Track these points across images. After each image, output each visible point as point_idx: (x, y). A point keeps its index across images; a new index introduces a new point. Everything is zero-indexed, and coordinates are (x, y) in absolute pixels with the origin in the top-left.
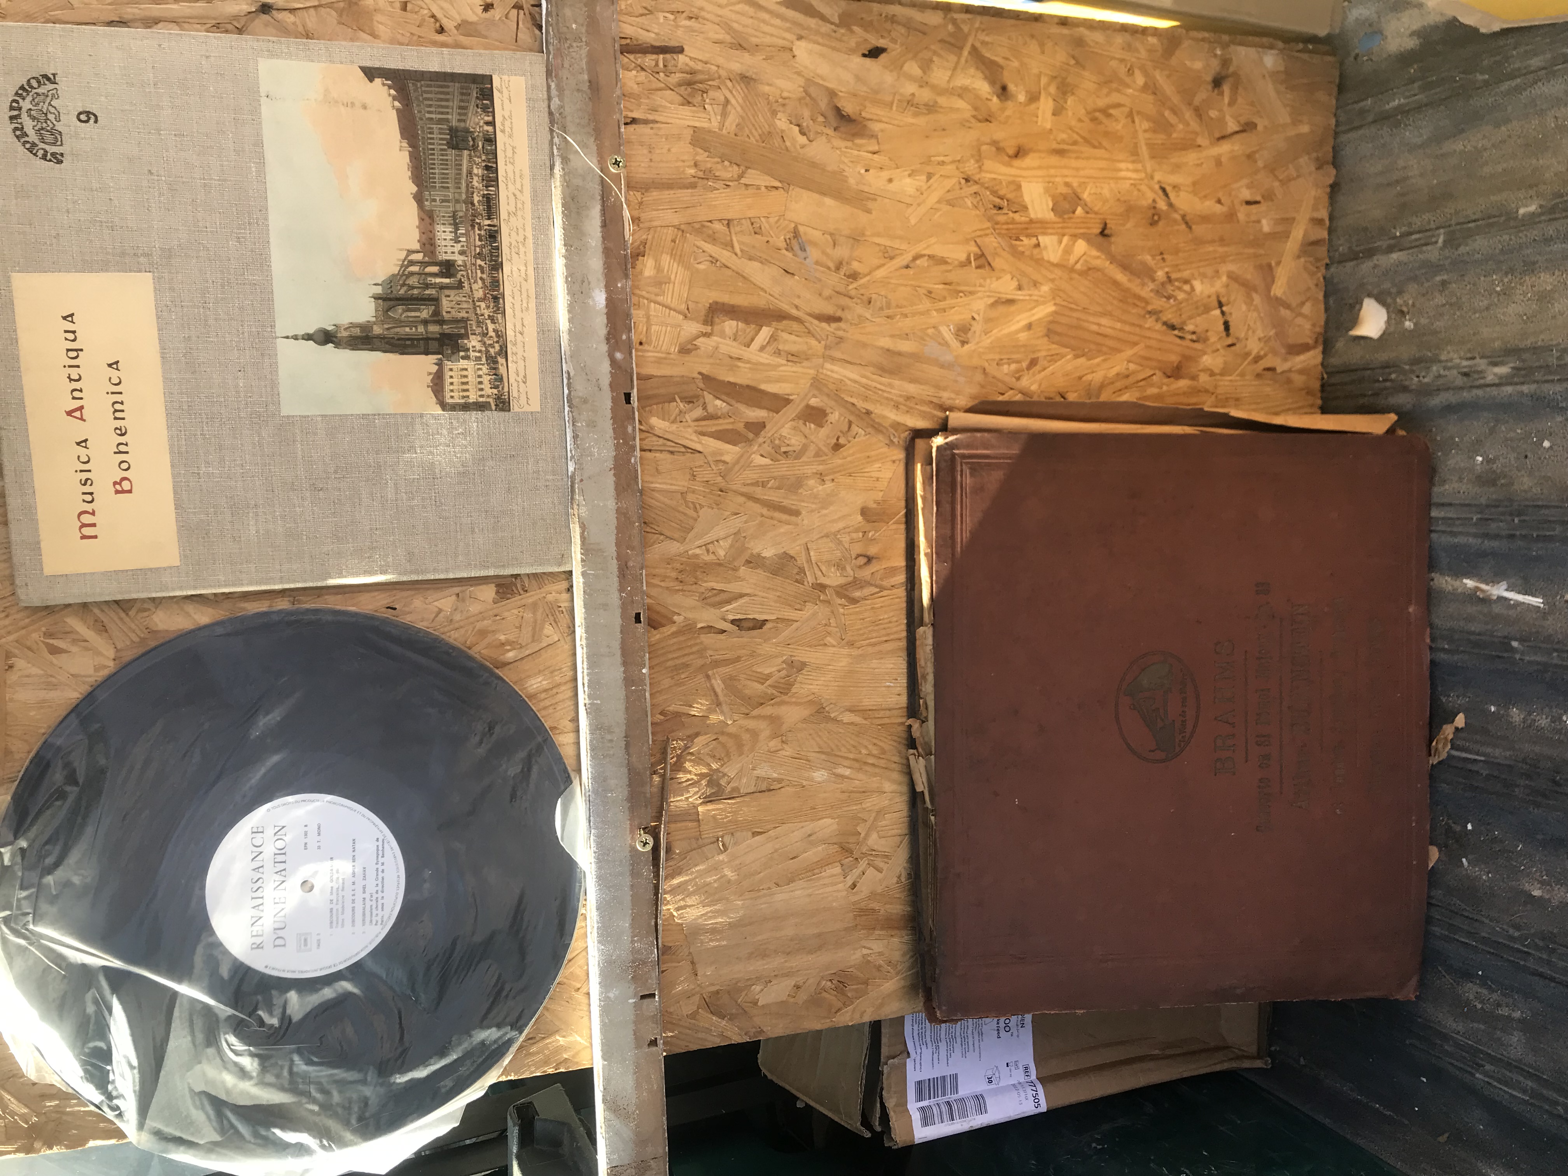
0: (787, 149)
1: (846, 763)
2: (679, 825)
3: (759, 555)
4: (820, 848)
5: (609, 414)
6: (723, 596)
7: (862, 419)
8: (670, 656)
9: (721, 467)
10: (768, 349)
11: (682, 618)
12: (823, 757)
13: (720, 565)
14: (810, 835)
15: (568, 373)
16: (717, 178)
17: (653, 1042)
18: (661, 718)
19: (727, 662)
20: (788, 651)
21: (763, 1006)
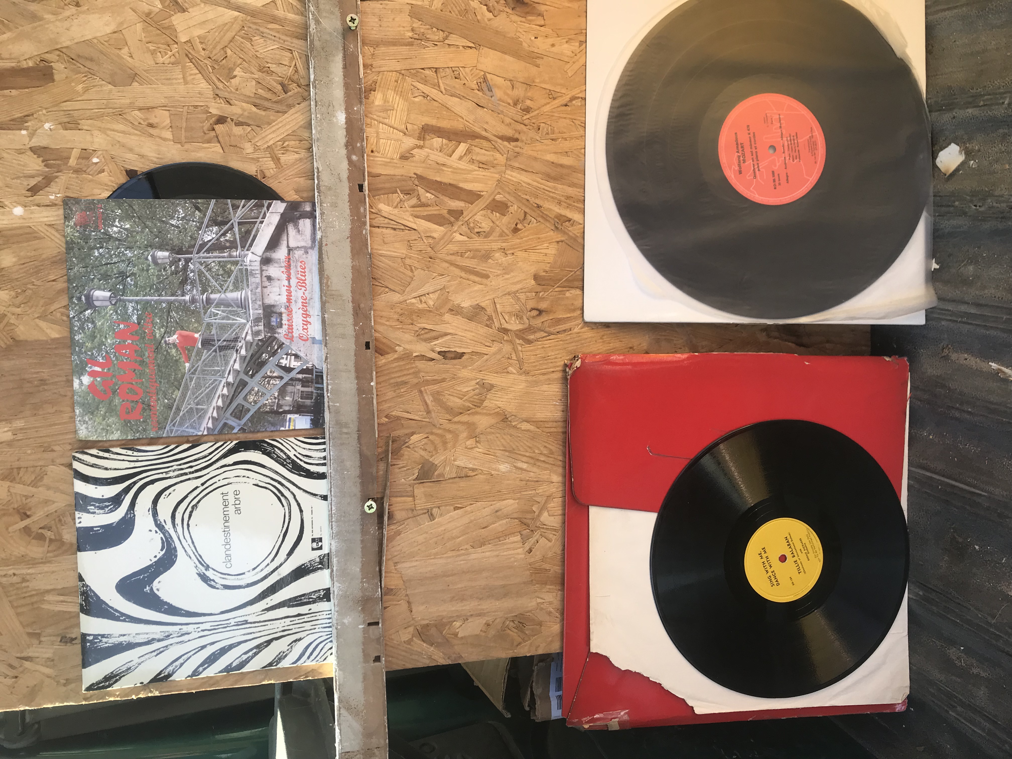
0: (478, 21)
1: (524, 459)
2: (399, 499)
3: (459, 306)
4: (504, 521)
5: (346, 198)
6: (433, 334)
7: (534, 211)
8: (393, 376)
9: (430, 240)
10: (465, 158)
11: (401, 348)
12: (507, 454)
13: (430, 311)
14: (497, 511)
15: (318, 169)
16: (428, 40)
17: (377, 659)
18: (385, 420)
19: (435, 382)
20: (480, 376)
21: (462, 638)
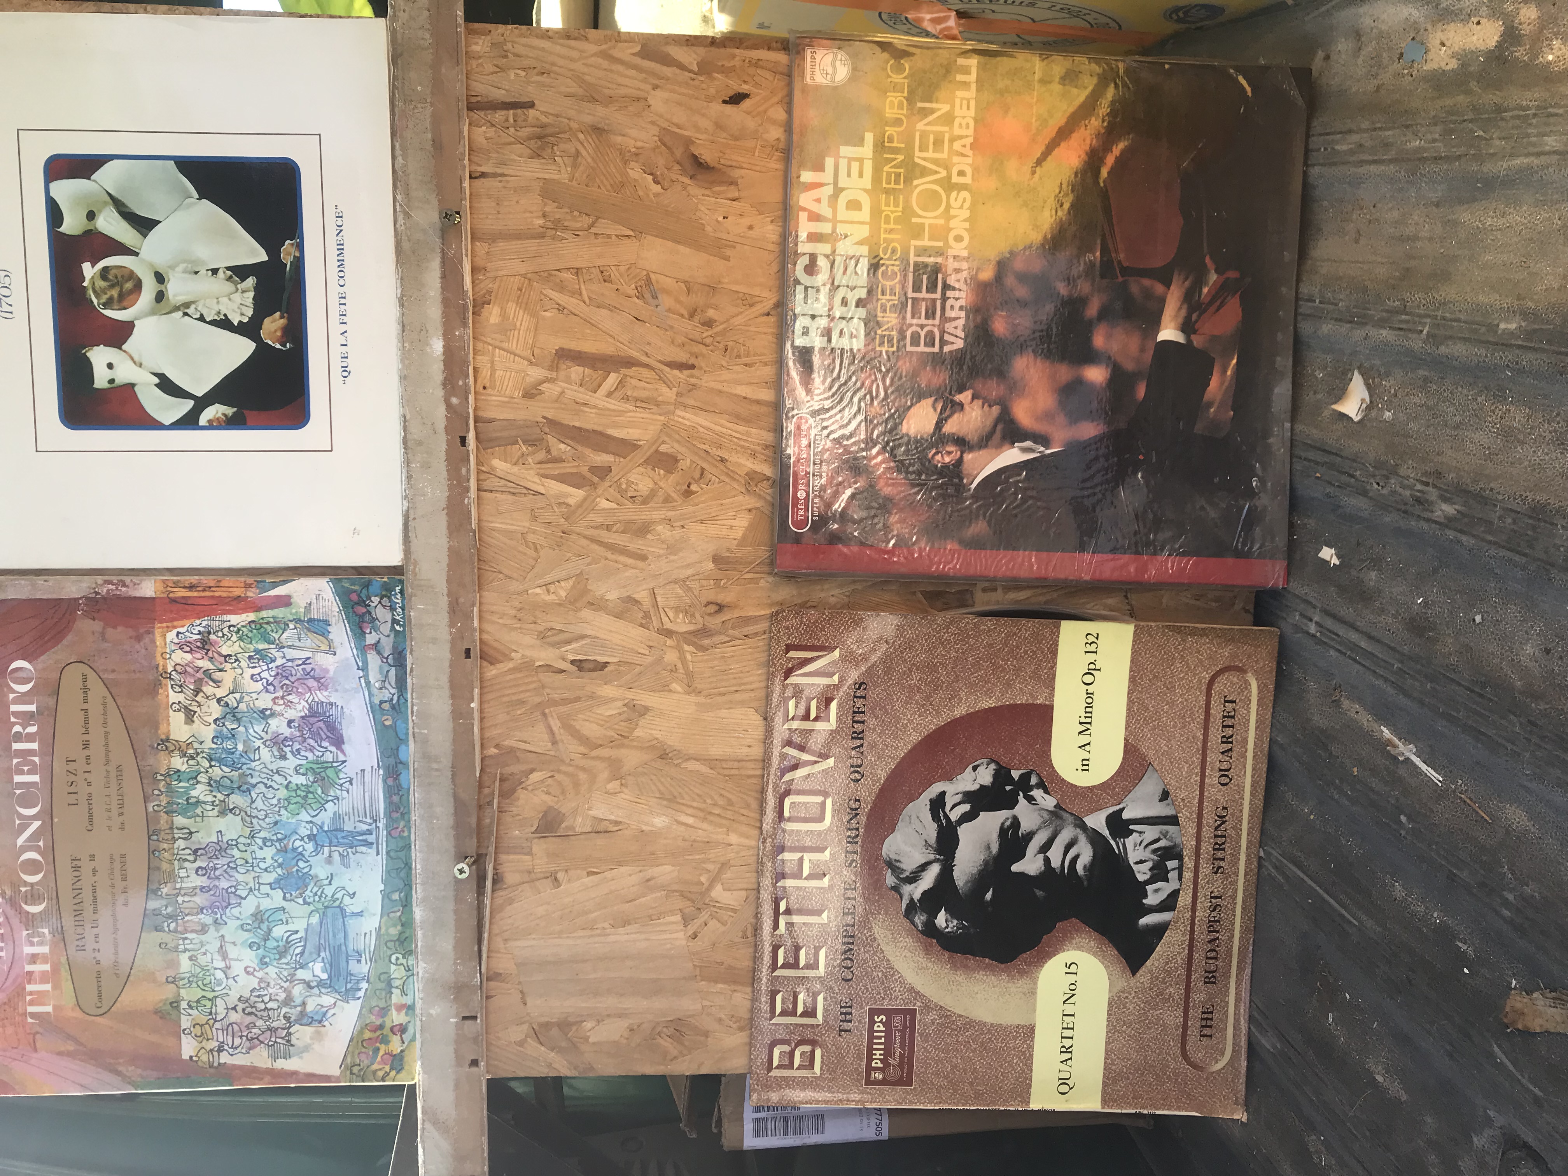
0: (640, 198)
1: (690, 811)
2: (512, 857)
3: (602, 598)
4: (658, 894)
5: (443, 455)
6: (562, 637)
7: (716, 467)
8: (507, 691)
9: (564, 509)
10: (616, 394)
11: (519, 655)
12: (665, 803)
13: (560, 605)
14: (648, 880)
15: (405, 417)
16: (565, 229)
17: (474, 1063)
18: (493, 751)
19: (565, 701)
20: (630, 695)
21: (594, 1043)
